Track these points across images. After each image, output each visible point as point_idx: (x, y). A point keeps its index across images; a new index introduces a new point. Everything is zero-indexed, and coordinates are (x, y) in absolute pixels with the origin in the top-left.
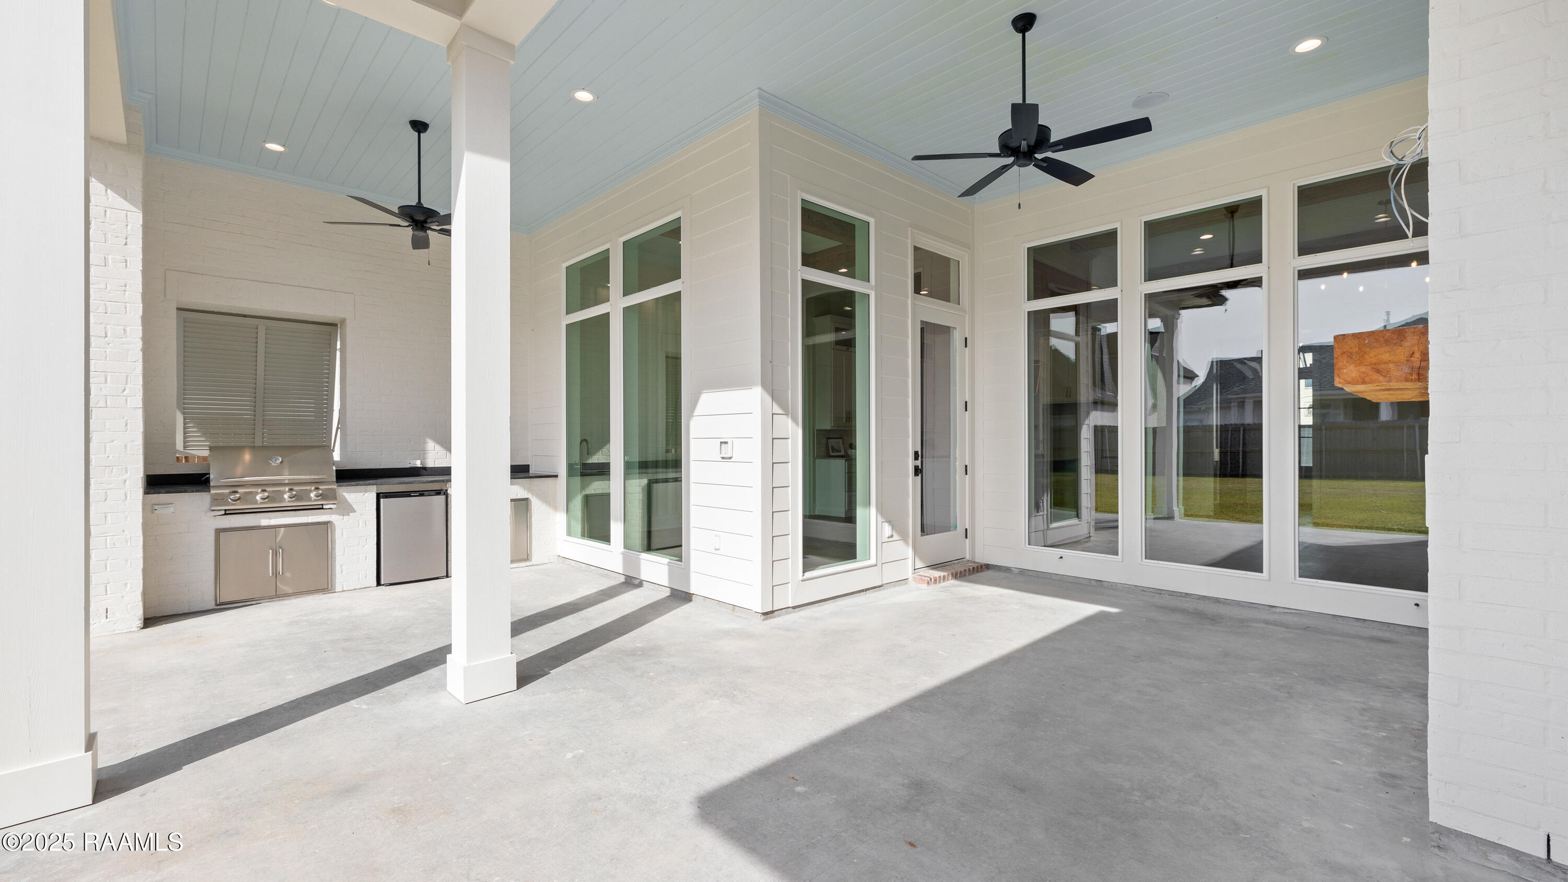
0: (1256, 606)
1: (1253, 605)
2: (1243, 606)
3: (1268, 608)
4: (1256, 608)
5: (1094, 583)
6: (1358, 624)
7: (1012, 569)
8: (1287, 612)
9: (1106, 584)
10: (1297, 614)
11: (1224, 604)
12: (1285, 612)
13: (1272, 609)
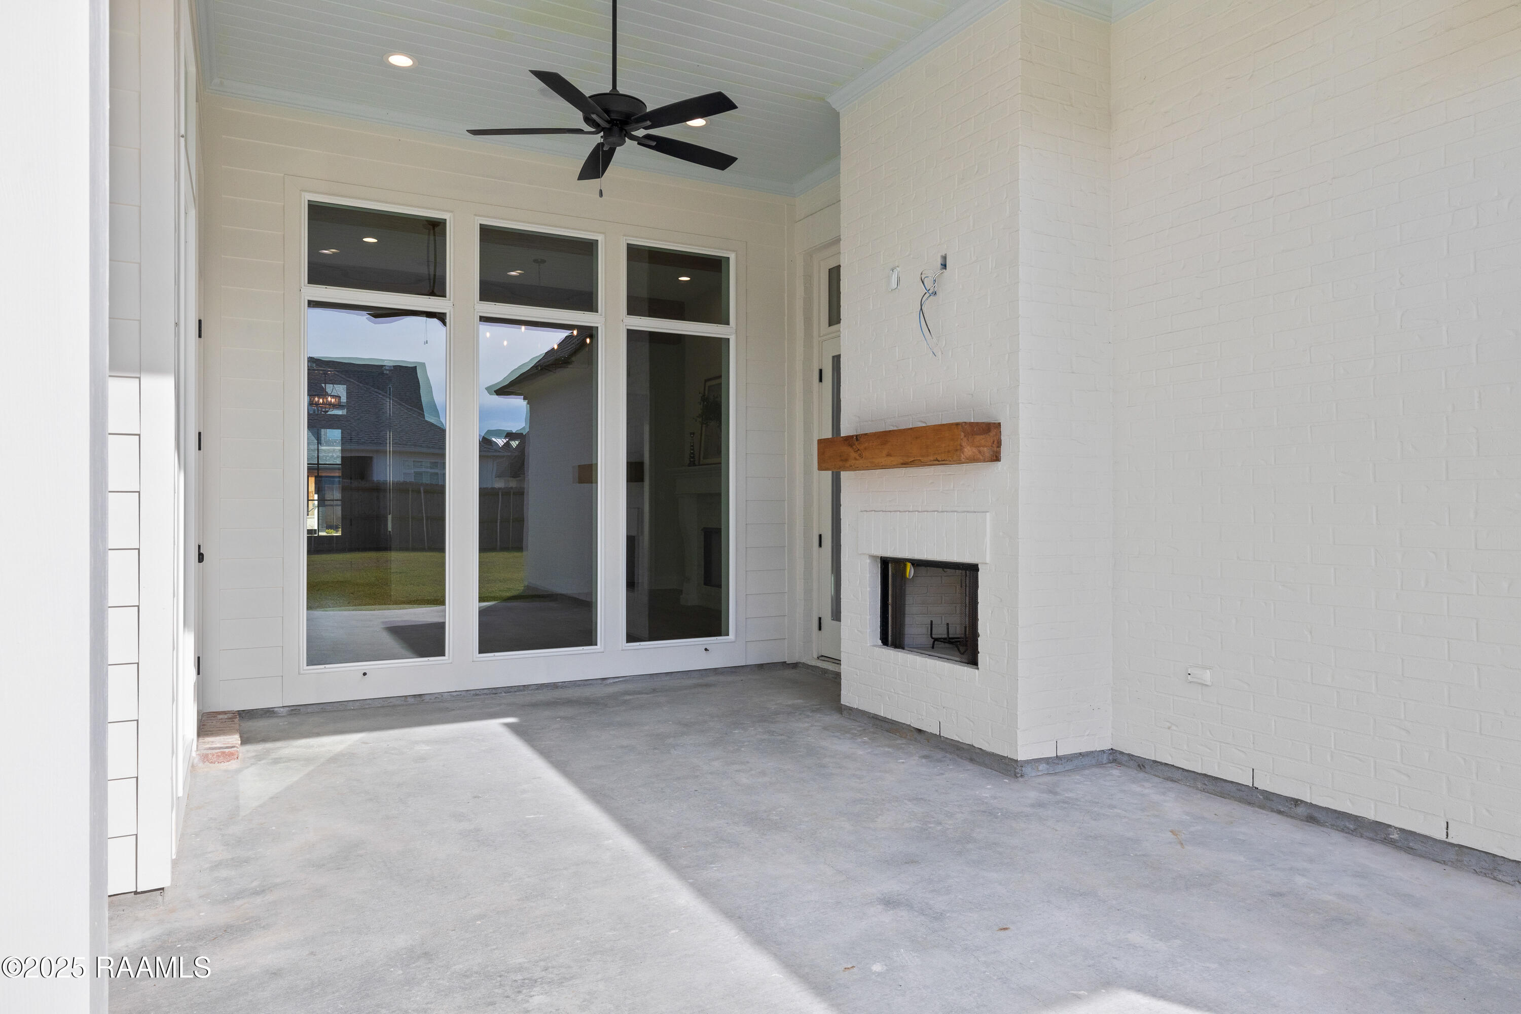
0: (590, 682)
1: (588, 682)
2: (579, 686)
3: (600, 682)
4: (590, 684)
5: (411, 700)
6: (668, 678)
7: (276, 709)
8: (616, 682)
9: (427, 698)
10: (624, 681)
11: (561, 688)
12: (614, 682)
13: (604, 682)
